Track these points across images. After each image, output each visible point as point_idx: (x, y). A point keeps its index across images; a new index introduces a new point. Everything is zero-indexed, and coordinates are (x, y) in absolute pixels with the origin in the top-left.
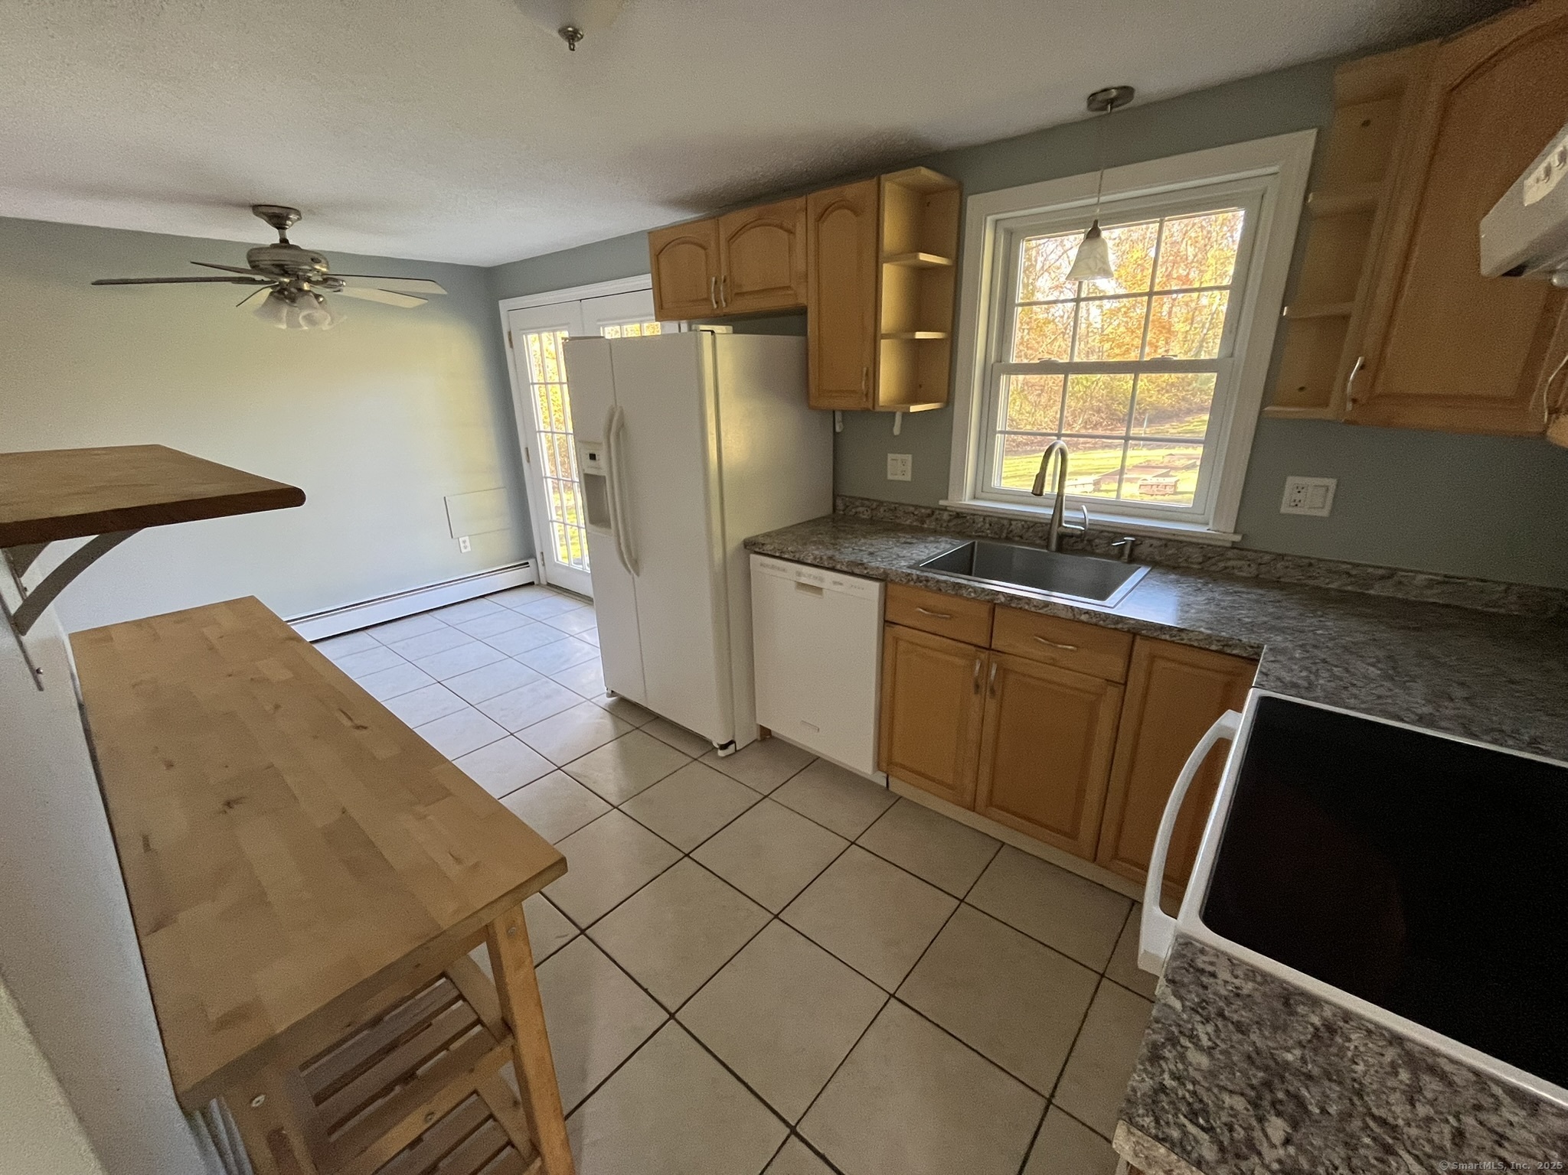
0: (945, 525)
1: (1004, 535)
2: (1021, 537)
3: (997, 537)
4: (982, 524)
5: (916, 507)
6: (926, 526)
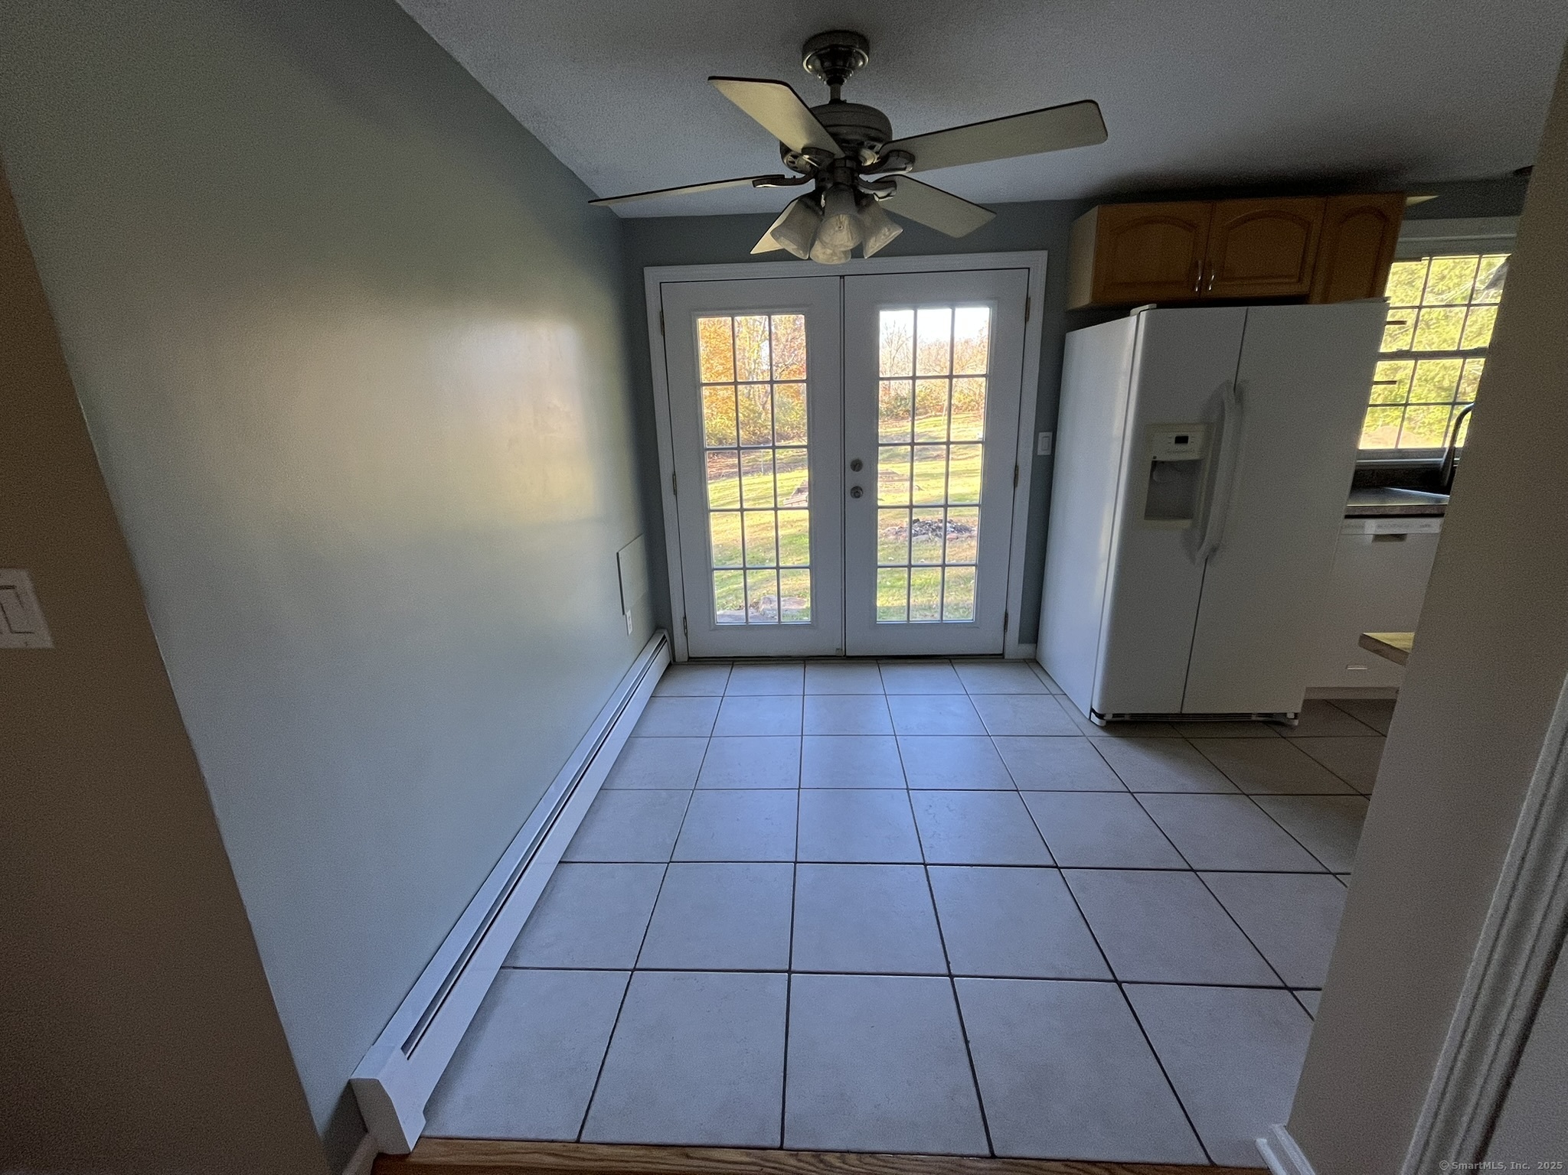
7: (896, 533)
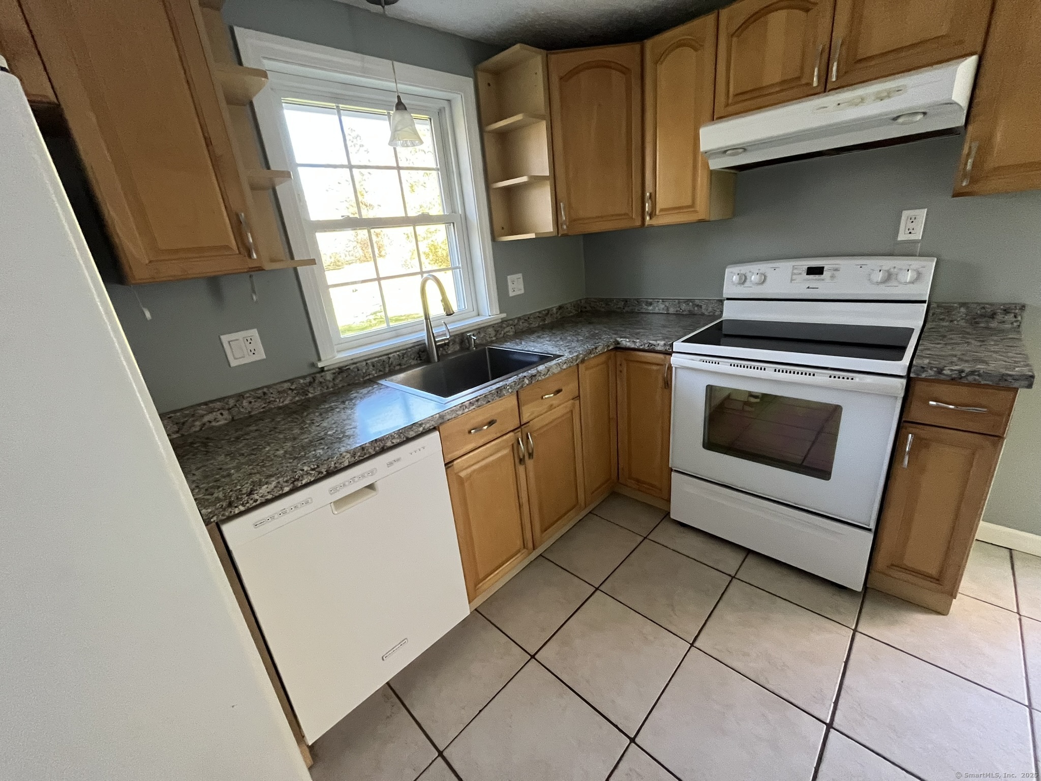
0: (331, 385)
1: (387, 370)
2: (400, 365)
3: (381, 373)
4: (366, 368)
5: (291, 381)
6: (310, 395)
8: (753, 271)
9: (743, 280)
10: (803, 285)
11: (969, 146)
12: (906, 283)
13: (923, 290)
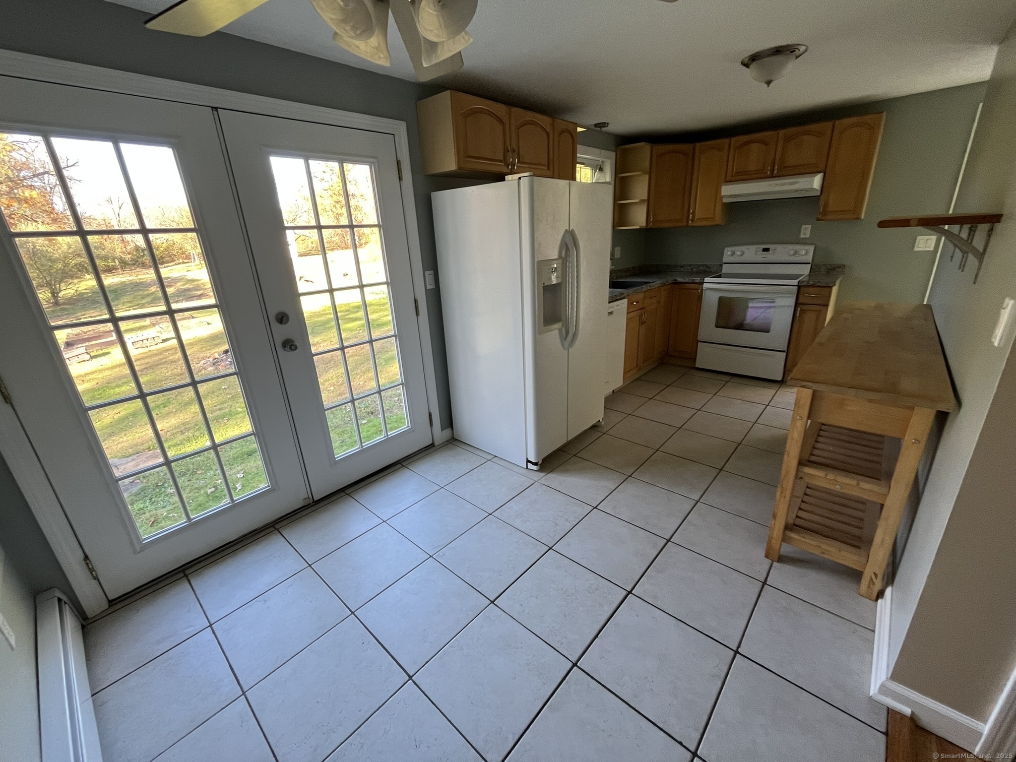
7: (214, 364)
8: (738, 250)
9: (733, 254)
10: (761, 257)
11: (822, 203)
12: (802, 255)
13: (809, 258)
